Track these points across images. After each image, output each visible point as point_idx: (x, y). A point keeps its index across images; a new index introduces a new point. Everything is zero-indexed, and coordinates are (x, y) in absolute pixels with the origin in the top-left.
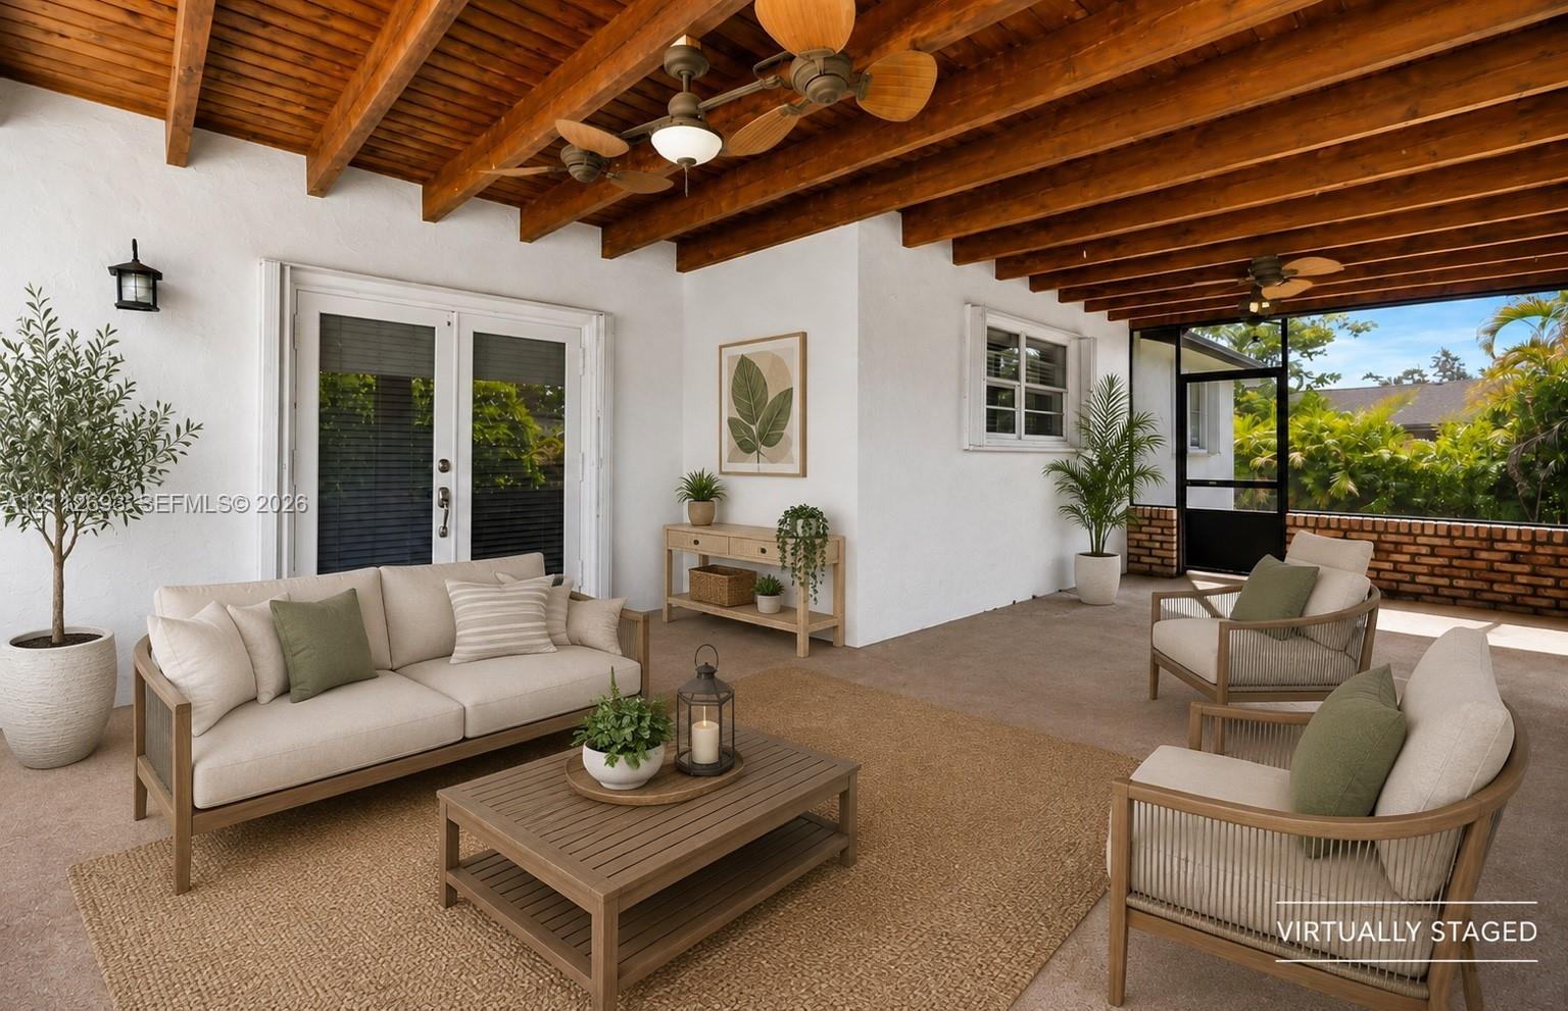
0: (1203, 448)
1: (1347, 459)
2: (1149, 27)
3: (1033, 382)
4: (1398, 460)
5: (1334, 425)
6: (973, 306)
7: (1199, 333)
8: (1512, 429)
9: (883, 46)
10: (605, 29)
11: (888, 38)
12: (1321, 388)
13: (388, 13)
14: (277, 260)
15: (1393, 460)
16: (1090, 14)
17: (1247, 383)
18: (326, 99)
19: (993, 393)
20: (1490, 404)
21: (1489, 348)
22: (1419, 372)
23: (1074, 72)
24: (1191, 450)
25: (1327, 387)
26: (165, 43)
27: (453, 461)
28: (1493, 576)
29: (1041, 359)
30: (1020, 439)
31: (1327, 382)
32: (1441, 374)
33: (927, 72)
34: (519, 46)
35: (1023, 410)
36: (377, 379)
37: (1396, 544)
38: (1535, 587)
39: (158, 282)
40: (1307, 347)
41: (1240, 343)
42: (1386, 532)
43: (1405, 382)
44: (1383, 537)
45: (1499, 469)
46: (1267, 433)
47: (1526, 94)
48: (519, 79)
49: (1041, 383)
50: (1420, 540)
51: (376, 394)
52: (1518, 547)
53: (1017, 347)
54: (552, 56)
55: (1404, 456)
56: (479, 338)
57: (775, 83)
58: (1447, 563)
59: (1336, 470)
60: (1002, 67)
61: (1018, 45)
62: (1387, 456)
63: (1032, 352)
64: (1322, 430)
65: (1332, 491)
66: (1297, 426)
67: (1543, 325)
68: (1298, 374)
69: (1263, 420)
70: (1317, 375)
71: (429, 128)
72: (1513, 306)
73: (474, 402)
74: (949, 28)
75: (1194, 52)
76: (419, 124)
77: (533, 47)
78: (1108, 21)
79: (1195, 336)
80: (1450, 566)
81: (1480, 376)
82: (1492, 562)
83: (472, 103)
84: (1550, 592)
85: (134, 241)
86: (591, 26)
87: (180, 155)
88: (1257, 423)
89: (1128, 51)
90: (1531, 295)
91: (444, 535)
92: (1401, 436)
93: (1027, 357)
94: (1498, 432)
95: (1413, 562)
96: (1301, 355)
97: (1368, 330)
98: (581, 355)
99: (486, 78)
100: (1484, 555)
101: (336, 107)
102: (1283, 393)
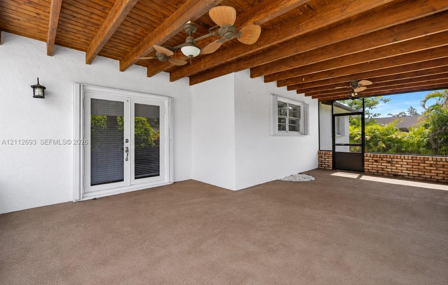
0: (340, 135)
1: (382, 138)
2: (320, 17)
3: (291, 116)
4: (397, 138)
5: (379, 128)
6: (273, 95)
7: (339, 102)
8: (431, 129)
9: (246, 23)
10: (168, 19)
11: (247, 21)
12: (375, 118)
13: (108, 14)
14: (79, 83)
15: (396, 138)
16: (304, 13)
17: (353, 116)
18: (91, 37)
19: (280, 120)
20: (424, 122)
21: (424, 106)
22: (404, 113)
23: (300, 30)
24: (336, 135)
25: (376, 117)
26: (47, 22)
27: (129, 139)
28: (425, 170)
29: (293, 110)
30: (287, 132)
31: (376, 116)
32: (410, 114)
33: (258, 30)
34: (145, 23)
35: (288, 124)
36: (107, 117)
37: (397, 162)
38: (437, 174)
39: (45, 90)
40: (370, 106)
41: (351, 105)
42: (394, 158)
43: (400, 116)
44: (393, 160)
45: (427, 141)
46: (359, 130)
47: (427, 35)
48: (145, 32)
49: (293, 117)
50: (404, 160)
51: (107, 121)
52: (432, 162)
53: (286, 106)
54: (154, 26)
55: (399, 137)
56: (136, 105)
57: (215, 34)
58: (412, 167)
59: (379, 141)
60: (279, 28)
61: (284, 22)
62: (394, 137)
63: (290, 108)
64: (375, 130)
65: (378, 147)
66: (368, 128)
67: (439, 99)
68: (368, 114)
69: (357, 127)
70: (374, 114)
71: (120, 45)
72: (431, 94)
73: (135, 123)
74: (264, 18)
75: (333, 24)
76: (117, 44)
77: (149, 23)
78: (309, 15)
79: (337, 103)
80: (413, 168)
81: (422, 114)
82: (424, 167)
83: (133, 39)
84: (441, 175)
85: (38, 78)
86: (164, 18)
87: (50, 53)
88: (356, 128)
89: (314, 24)
90: (436, 91)
91: (127, 160)
92: (398, 132)
93: (289, 109)
94: (427, 130)
95: (401, 167)
96: (369, 108)
97: (389, 101)
98: (164, 109)
99: (136, 32)
100: (422, 165)
101: (94, 39)
102: (363, 119)
